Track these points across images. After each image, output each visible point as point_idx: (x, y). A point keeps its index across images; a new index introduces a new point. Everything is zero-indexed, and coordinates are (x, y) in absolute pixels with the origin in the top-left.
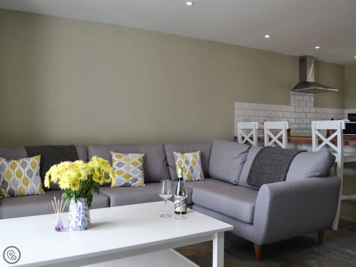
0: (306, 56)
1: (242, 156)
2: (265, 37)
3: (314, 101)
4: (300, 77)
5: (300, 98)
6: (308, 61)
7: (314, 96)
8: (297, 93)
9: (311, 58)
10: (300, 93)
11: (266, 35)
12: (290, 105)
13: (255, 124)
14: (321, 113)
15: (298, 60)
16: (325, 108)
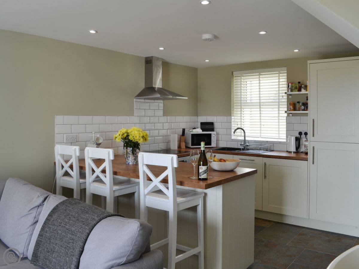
0: (152, 57)
1: (34, 213)
2: (89, 32)
3: (164, 109)
4: (146, 82)
5: (146, 106)
6: (155, 63)
7: (163, 103)
8: (143, 101)
9: (158, 59)
10: (145, 100)
11: (91, 29)
12: (133, 116)
13: (75, 149)
14: (172, 123)
15: (144, 61)
16: (175, 116)
